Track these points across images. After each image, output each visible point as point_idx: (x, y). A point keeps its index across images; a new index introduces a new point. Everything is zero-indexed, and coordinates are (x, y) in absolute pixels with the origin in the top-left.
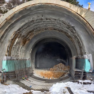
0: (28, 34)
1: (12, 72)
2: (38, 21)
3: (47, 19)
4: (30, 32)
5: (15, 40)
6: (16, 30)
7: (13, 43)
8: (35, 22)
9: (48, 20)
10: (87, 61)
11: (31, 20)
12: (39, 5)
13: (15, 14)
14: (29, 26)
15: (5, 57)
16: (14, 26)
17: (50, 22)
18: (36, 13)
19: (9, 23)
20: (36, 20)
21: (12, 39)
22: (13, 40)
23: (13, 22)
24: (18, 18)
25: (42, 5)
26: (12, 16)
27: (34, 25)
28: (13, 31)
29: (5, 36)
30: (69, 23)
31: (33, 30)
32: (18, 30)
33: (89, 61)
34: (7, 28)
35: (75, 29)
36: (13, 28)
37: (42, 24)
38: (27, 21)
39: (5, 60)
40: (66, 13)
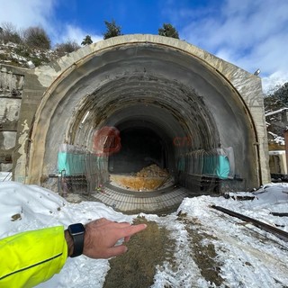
0: (108, 106)
1: (80, 177)
2: (132, 81)
3: (150, 79)
4: (112, 102)
5: (83, 114)
6: (91, 93)
7: (80, 120)
8: (127, 82)
9: (153, 81)
10: (222, 159)
11: (122, 75)
12: (145, 47)
13: (95, 57)
14: (112, 89)
15: (64, 146)
16: (87, 83)
17: (154, 86)
18: (134, 64)
19: (79, 75)
20: (131, 78)
21: (80, 111)
22: (82, 112)
23: (87, 74)
24: (97, 68)
25: (151, 47)
26: (87, 59)
27: (122, 88)
28: (84, 95)
29: (66, 103)
30: (194, 90)
31: (117, 99)
32: (94, 94)
33: (227, 159)
34: (73, 84)
35: (203, 103)
36: (85, 86)
37: (136, 89)
38: (113, 78)
39: (63, 152)
40: (192, 68)
